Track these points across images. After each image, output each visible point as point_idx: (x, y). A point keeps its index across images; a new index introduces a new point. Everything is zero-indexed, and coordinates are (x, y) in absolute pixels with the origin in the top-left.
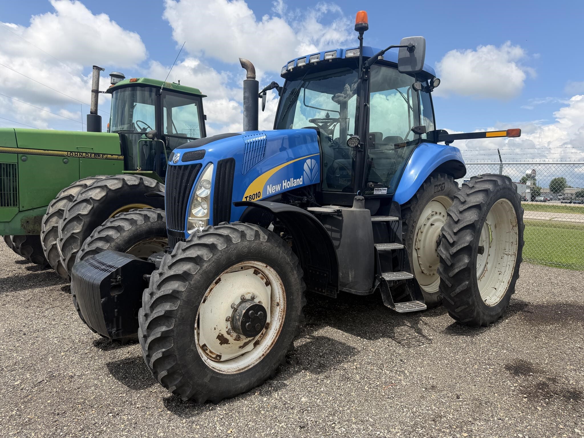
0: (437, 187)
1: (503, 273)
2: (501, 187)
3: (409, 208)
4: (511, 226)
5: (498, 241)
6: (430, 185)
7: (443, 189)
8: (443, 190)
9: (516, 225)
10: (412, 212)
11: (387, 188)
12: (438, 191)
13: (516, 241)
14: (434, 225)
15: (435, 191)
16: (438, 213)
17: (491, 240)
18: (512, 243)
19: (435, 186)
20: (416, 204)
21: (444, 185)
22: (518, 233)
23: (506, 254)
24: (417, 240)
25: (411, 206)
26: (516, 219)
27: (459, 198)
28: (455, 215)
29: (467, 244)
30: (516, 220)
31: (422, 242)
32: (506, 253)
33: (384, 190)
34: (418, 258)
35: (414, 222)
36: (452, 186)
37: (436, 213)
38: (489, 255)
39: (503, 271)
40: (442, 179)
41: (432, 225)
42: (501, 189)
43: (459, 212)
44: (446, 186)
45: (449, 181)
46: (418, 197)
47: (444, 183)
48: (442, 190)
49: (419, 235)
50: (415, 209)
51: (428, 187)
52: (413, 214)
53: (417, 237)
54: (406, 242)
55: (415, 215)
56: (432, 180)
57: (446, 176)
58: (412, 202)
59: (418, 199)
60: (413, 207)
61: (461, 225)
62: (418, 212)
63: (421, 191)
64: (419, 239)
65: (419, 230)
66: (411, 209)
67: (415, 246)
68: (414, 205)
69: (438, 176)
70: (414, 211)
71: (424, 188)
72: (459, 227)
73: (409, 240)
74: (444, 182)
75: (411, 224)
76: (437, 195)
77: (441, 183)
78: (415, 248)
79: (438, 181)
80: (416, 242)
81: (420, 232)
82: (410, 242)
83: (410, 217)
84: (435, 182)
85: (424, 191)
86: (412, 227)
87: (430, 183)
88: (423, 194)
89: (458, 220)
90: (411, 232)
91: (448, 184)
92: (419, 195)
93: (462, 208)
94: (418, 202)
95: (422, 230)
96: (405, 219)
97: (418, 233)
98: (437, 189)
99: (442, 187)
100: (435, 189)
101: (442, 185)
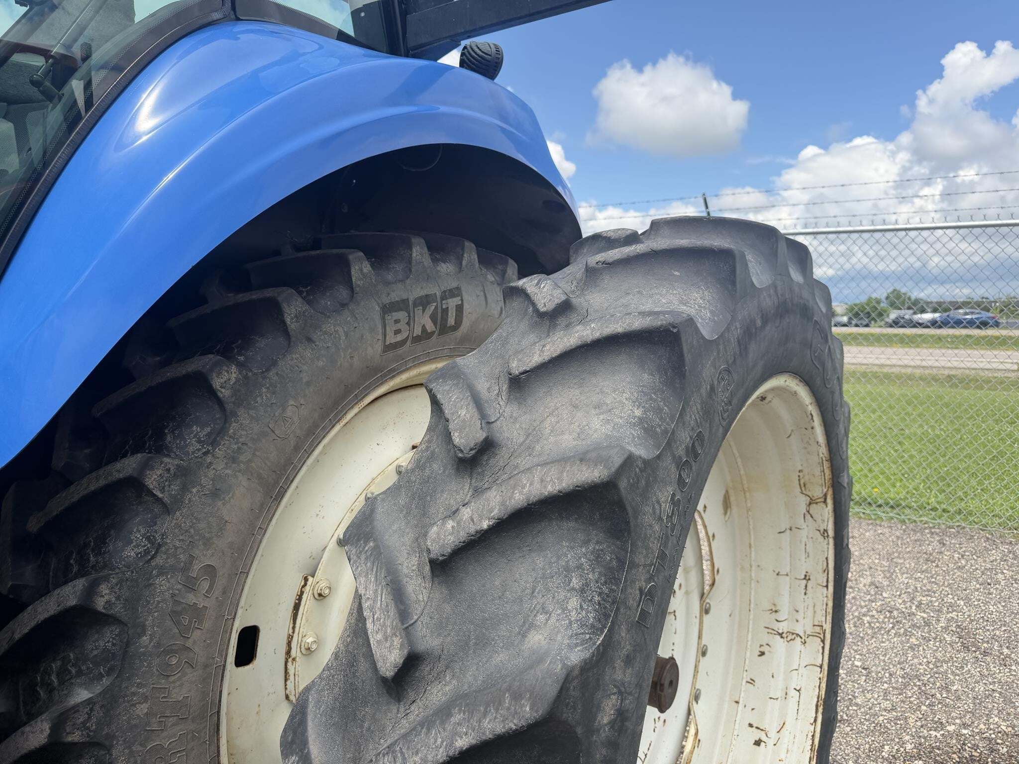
0: (402, 315)
1: (773, 734)
2: (768, 302)
3: (135, 485)
4: (803, 501)
5: (742, 568)
6: (344, 305)
7: (451, 321)
8: (455, 328)
9: (825, 495)
10: (167, 510)
12: (417, 339)
13: (826, 570)
15: (391, 339)
17: (708, 579)
18: (807, 578)
19: (387, 309)
21: (454, 302)
22: (831, 533)
23: (781, 635)
25: (145, 466)
26: (826, 465)
27: (447, 413)
28: (387, 597)
30: (828, 472)
32: (783, 627)
38: (704, 654)
39: (771, 723)
42: (765, 320)
44: (466, 306)
45: (490, 277)
47: (455, 292)
48: (445, 329)
49: (304, 618)
50: (204, 481)
51: (329, 317)
52: (175, 522)
53: (294, 628)
54: (115, 752)
55: (202, 525)
56: (365, 270)
57: (465, 255)
58: (173, 432)
59: (229, 407)
60: (172, 472)
61: (424, 730)
62: (227, 499)
63: (263, 344)
64: (303, 644)
65: (305, 584)
66: (151, 487)
67: (286, 685)
68: (191, 449)
69: (410, 248)
70: (182, 502)
71: (284, 323)
72: (401, 749)
73: (148, 724)
74: (454, 285)
75: (164, 601)
76: (421, 357)
77: (434, 290)
78: (287, 697)
79: (408, 281)
80: (290, 660)
81: (313, 594)
82: (164, 738)
83: (147, 552)
84: (389, 283)
85: (289, 344)
86: (177, 623)
87: (343, 293)
88: (281, 363)
89: (401, 662)
90: (174, 661)
91: (483, 298)
92: (234, 375)
93: (450, 524)
94: (227, 425)
95: (320, 583)
96: (84, 585)
97: (302, 602)
98: (408, 324)
99: (439, 315)
100: (387, 328)
101: (442, 299)
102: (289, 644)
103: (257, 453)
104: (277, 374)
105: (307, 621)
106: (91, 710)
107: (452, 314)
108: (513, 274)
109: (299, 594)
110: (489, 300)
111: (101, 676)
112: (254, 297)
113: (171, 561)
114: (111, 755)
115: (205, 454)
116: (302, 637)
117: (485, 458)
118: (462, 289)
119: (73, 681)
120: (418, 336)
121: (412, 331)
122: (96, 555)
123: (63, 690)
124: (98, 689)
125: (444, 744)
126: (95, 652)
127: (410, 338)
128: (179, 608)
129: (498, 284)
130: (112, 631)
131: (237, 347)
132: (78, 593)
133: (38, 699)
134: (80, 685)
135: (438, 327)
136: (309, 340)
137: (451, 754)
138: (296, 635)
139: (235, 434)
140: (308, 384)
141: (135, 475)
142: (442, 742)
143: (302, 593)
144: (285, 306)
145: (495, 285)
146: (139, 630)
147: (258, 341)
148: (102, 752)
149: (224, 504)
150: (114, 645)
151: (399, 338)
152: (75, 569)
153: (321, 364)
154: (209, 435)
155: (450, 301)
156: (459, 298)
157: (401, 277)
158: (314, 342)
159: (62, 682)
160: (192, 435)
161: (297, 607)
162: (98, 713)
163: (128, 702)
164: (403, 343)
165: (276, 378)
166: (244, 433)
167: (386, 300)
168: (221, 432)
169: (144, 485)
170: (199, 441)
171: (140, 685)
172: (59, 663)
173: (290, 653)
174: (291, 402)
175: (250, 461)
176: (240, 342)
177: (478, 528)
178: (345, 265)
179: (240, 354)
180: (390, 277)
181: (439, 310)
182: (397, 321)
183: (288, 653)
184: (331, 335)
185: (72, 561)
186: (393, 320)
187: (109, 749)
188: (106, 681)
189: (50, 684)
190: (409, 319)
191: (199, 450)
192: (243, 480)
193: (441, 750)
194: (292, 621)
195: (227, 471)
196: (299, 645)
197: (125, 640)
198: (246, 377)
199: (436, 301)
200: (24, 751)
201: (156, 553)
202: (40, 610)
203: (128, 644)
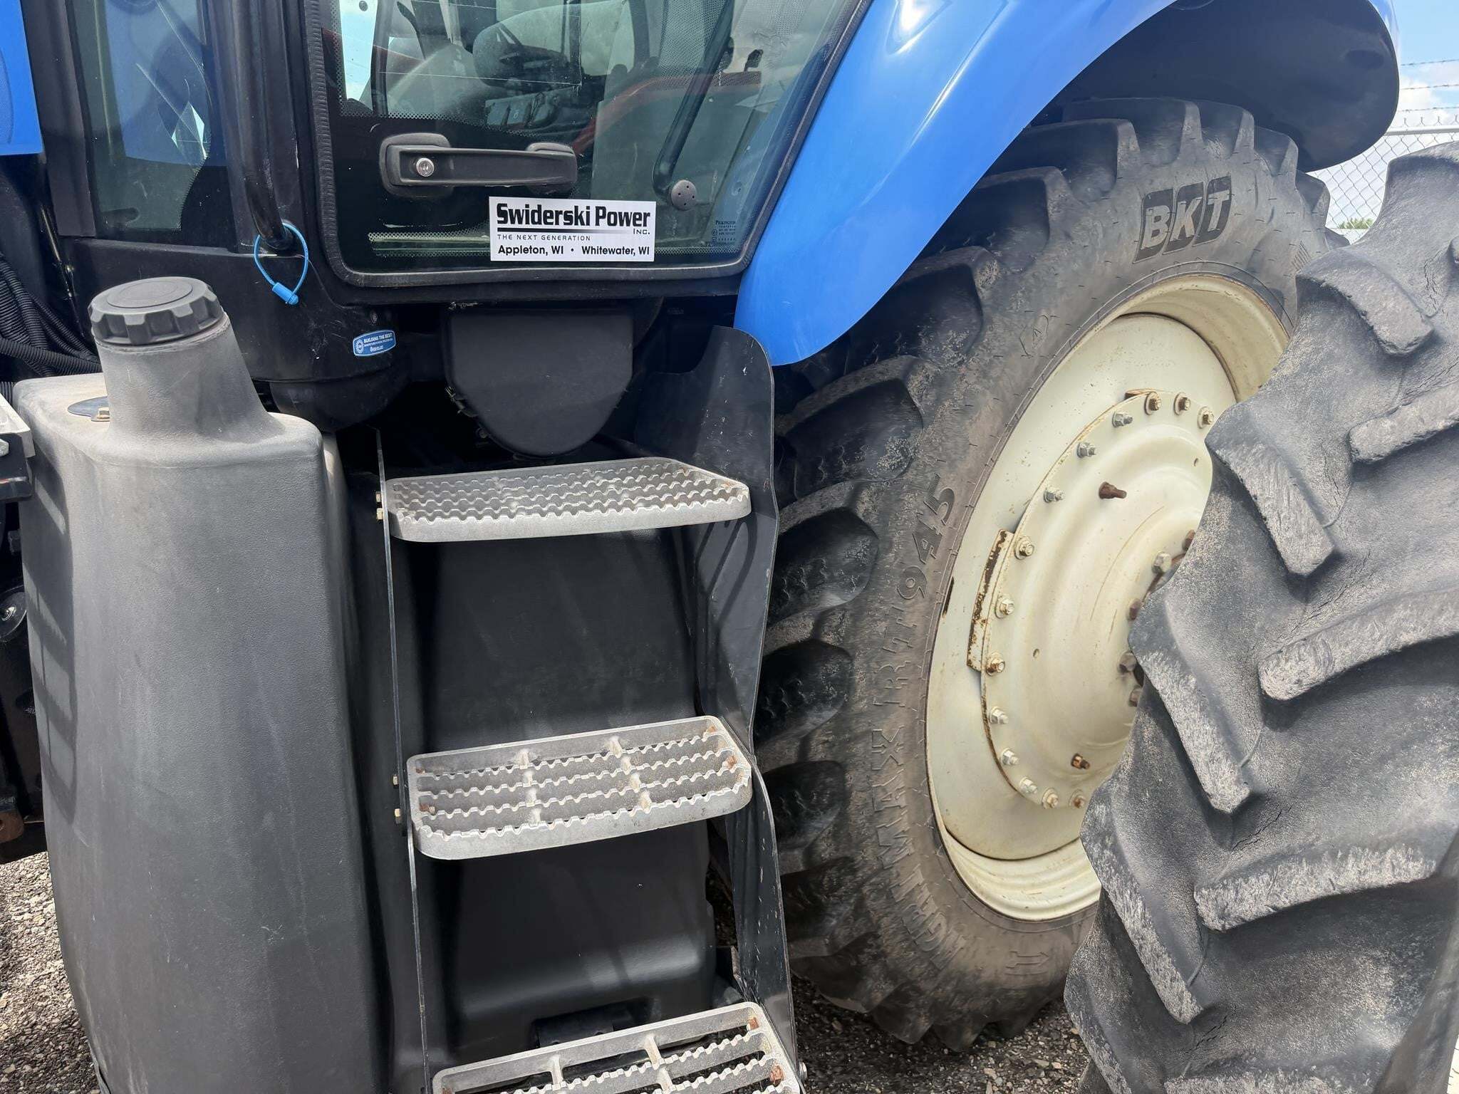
0: (1163, 210)
3: (897, 389)
6: (1104, 193)
7: (1213, 225)
8: (1216, 234)
10: (921, 422)
11: (649, 207)
12: (1173, 246)
14: (1120, 494)
15: (1149, 242)
16: (1165, 405)
19: (1152, 200)
20: (967, 350)
21: (1222, 196)
24: (985, 605)
25: (909, 370)
27: (1362, 305)
28: (1296, 497)
29: (1413, 870)
31: (1020, 624)
33: (623, 219)
34: (988, 730)
35: (933, 506)
36: (1281, 205)
37: (1152, 406)
40: (1217, 148)
41: (1107, 492)
43: (1342, 465)
44: (1234, 203)
45: (1264, 165)
46: (984, 294)
47: (1222, 184)
48: (1205, 234)
49: (1001, 576)
50: (956, 394)
51: (1089, 208)
52: (927, 436)
53: (986, 587)
54: (856, 664)
55: (950, 444)
56: (1132, 148)
57: (1241, 131)
58: (927, 335)
59: (986, 310)
60: (930, 380)
61: (1356, 623)
62: (974, 418)
63: (1022, 237)
64: (998, 605)
65: (1003, 540)
66: (912, 393)
67: (969, 649)
68: (947, 356)
69: (1182, 119)
70: (935, 415)
71: (1045, 211)
72: (1323, 641)
73: (884, 643)
74: (1223, 174)
75: (909, 519)
76: (1170, 270)
77: (1201, 177)
78: (969, 663)
79: (1175, 164)
80: (979, 622)
81: (1015, 551)
82: (896, 661)
83: (900, 465)
84: (1154, 166)
85: (1048, 239)
86: (919, 546)
87: (1104, 178)
88: (1038, 262)
89: (1323, 558)
90: (911, 585)
91: (1253, 193)
92: (995, 273)
93: (1387, 424)
94: (982, 333)
95: (1024, 539)
96: (850, 489)
97: (998, 560)
98: (1168, 223)
99: (1203, 213)
100: (1146, 228)
101: (1209, 192)
102: (979, 604)
103: (1006, 370)
104: (1033, 275)
105: (1005, 580)
106: (843, 616)
107: (1216, 214)
108: (1292, 161)
109: (994, 550)
110: (1261, 197)
111: (851, 586)
112: (1014, 178)
113: (920, 478)
114: (853, 665)
115: (960, 363)
116: (998, 598)
117: (1426, 356)
118: (1232, 180)
119: (824, 586)
120: (1176, 241)
121: (1170, 233)
122: (849, 463)
123: (814, 594)
124: (850, 598)
125: (1385, 637)
126: (848, 561)
127: (1166, 243)
128: (921, 531)
129: (1272, 176)
130: (864, 542)
131: (993, 240)
132: (845, 496)
133: (785, 601)
134: (833, 591)
135: (1199, 229)
136: (1068, 236)
137: (1392, 647)
138: (988, 596)
139: (988, 344)
140: (1062, 291)
141: (901, 378)
142: (1381, 636)
143: (998, 549)
144: (1049, 189)
145: (1270, 176)
146: (887, 545)
147: (1014, 233)
148: (846, 661)
149: (971, 424)
150: (865, 556)
151: (1156, 241)
152: (825, 476)
153: (1076, 267)
154: (965, 342)
155: (1217, 194)
156: (1228, 192)
157: (1166, 159)
158: (1072, 239)
159: (813, 586)
160: (948, 341)
161: (991, 565)
162: (848, 622)
163: (872, 616)
164: (1158, 248)
165: (1032, 281)
166: (997, 344)
167: (1149, 189)
168: (977, 339)
169: (906, 390)
170: (955, 349)
171: (882, 602)
172: (809, 568)
173: (979, 613)
174: (1044, 312)
175: (999, 378)
176: (994, 234)
177: (1431, 428)
178: (1111, 139)
179: (997, 250)
180: (1155, 158)
181: (1204, 208)
182: (1157, 219)
183: (977, 614)
184: (1090, 230)
185: (820, 468)
186: (1153, 217)
187: (851, 659)
188: (856, 591)
189: (799, 587)
190: (1170, 218)
191: (954, 358)
192: (989, 397)
193: (1380, 643)
194: (984, 580)
195: (977, 386)
196: (993, 606)
197: (875, 553)
198: (1005, 277)
199: (1202, 195)
200: (784, 644)
201: (908, 466)
202: (800, 510)
203: (877, 558)
